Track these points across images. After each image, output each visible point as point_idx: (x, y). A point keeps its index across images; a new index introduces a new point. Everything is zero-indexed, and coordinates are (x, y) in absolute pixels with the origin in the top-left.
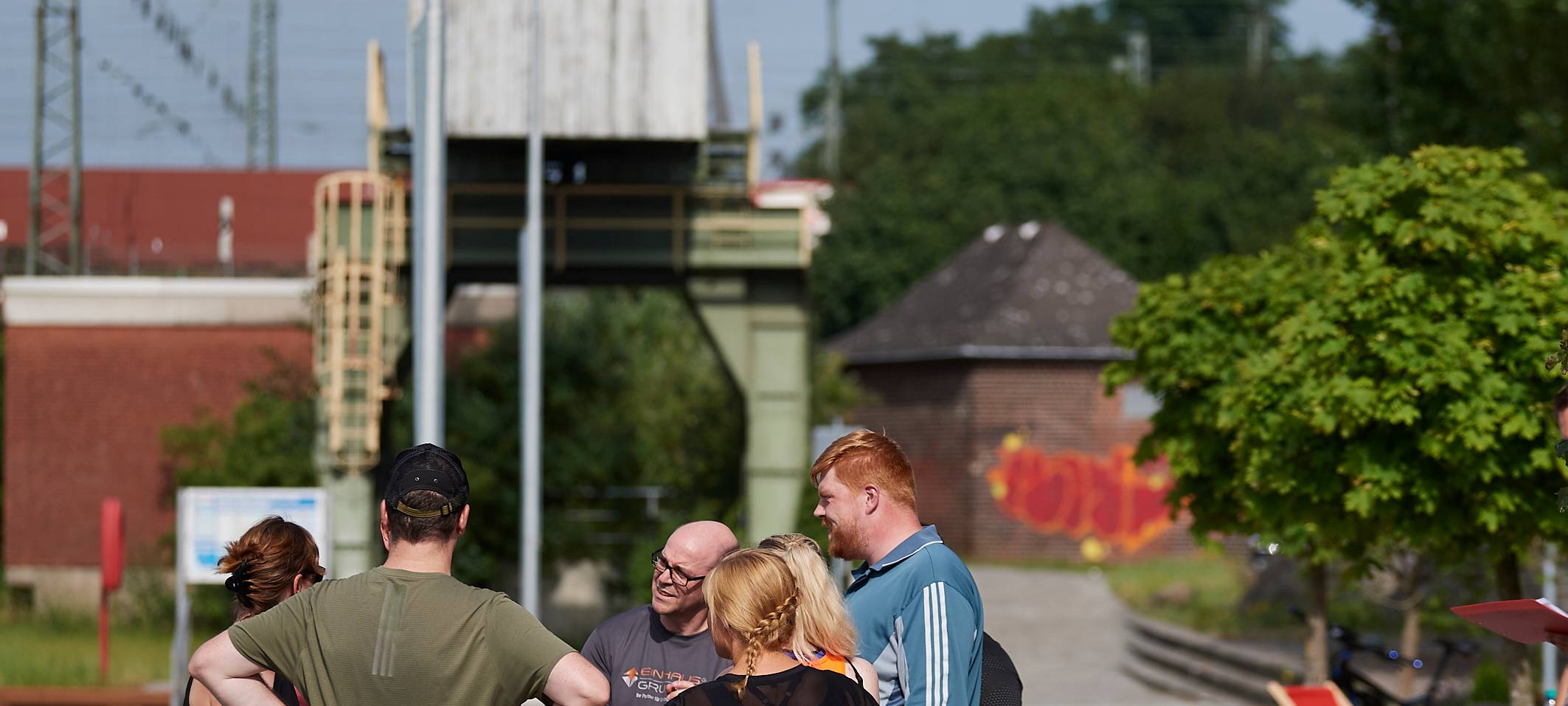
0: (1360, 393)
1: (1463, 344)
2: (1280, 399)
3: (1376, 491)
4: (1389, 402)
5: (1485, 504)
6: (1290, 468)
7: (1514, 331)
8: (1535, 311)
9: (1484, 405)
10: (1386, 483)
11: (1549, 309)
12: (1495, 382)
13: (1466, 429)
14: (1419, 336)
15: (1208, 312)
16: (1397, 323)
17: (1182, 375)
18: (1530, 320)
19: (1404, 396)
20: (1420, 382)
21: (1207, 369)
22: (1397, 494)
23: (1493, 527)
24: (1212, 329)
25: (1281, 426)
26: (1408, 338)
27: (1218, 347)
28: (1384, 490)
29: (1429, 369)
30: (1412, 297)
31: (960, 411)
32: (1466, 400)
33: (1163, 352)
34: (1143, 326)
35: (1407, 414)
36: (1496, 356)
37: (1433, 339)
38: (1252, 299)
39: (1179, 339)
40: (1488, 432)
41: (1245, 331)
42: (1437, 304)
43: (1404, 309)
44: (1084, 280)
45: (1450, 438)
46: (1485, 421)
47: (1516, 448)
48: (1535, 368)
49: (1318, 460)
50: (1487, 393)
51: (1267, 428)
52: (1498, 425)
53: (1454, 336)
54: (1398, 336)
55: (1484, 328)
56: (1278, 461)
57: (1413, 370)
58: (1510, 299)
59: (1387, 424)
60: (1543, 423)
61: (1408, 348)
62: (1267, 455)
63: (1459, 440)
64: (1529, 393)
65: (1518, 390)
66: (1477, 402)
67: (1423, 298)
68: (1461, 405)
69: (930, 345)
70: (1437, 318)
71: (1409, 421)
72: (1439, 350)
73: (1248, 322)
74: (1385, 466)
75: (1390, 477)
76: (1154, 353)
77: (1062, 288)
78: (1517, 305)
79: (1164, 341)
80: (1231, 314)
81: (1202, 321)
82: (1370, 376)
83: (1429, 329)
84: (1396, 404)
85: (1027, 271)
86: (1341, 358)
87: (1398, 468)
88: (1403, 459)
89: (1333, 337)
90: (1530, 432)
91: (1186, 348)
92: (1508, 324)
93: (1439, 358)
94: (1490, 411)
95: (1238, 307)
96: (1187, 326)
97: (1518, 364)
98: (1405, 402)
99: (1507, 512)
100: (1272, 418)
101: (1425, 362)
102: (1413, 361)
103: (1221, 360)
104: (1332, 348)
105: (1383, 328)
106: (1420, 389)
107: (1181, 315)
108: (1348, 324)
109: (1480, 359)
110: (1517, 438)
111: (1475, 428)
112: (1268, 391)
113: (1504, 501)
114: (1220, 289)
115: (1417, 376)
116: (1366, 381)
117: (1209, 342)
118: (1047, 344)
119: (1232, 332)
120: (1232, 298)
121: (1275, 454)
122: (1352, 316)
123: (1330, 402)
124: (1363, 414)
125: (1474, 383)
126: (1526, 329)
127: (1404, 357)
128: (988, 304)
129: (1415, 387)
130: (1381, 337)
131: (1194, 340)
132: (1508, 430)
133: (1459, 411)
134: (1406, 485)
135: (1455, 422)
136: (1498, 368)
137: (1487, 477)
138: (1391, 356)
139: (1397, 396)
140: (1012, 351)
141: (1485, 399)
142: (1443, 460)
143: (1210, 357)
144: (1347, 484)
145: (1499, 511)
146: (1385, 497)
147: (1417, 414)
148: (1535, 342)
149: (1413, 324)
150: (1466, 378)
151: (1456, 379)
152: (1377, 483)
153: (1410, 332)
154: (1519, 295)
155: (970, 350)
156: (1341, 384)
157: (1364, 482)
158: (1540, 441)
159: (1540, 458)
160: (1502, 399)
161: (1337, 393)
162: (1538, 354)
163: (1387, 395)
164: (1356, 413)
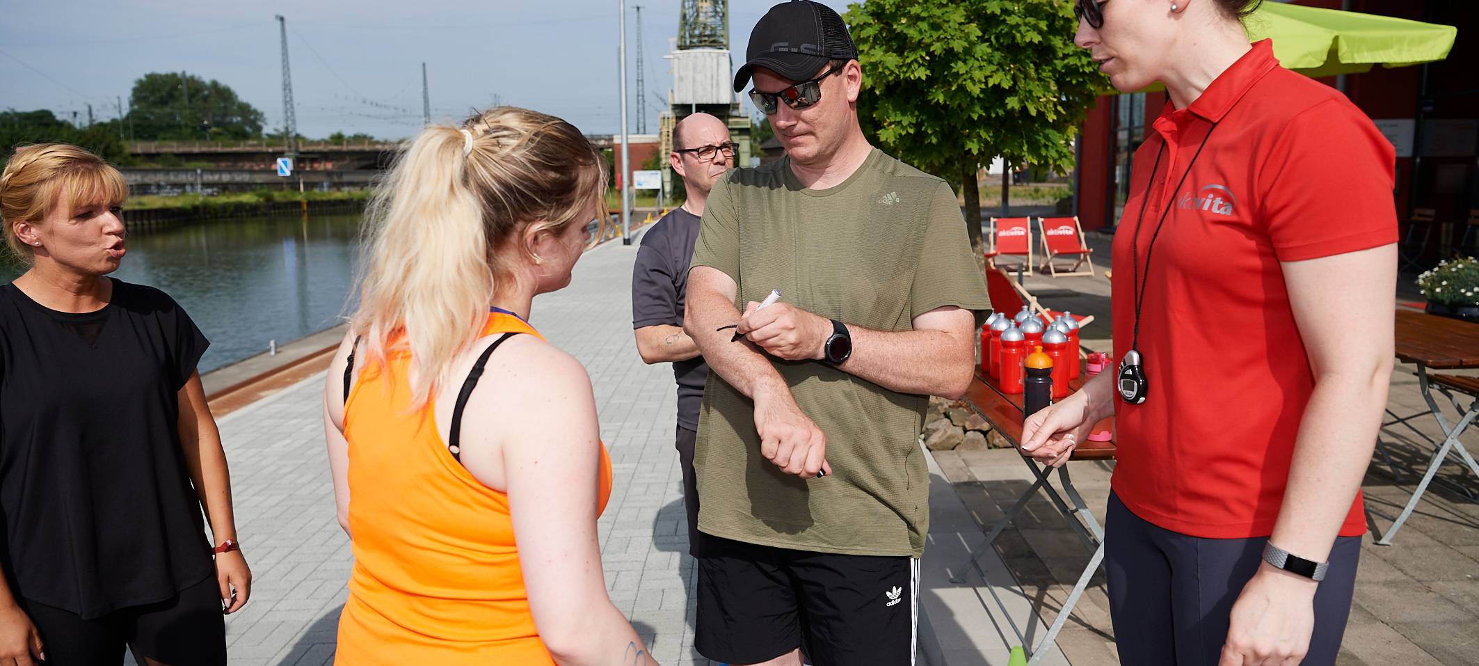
4: (909, 65)
5: (969, 137)
7: (998, 12)
9: (976, 64)
10: (905, 124)
12: (982, 49)
13: (965, 80)
14: (930, 17)
19: (920, 61)
20: (932, 49)
22: (912, 131)
23: (975, 152)
26: (923, 19)
28: (903, 128)
29: (939, 39)
32: (965, 62)
35: (922, 73)
36: (983, 30)
40: (980, 82)
45: (954, 88)
46: (978, 75)
47: (996, 94)
48: (1014, 37)
50: (978, 55)
52: (986, 78)
57: (927, 41)
59: (907, 80)
60: (1014, 78)
61: (924, 26)
63: (962, 88)
64: (1005, 57)
65: (998, 56)
66: (971, 62)
68: (960, 63)
71: (924, 78)
72: (945, 26)
74: (904, 114)
75: (907, 120)
82: (894, 52)
83: (938, 12)
84: (915, 66)
87: (912, 115)
88: (916, 107)
89: (870, 25)
90: (1006, 85)
93: (945, 32)
94: (981, 68)
97: (997, 38)
98: (920, 65)
99: (986, 142)
101: (935, 35)
102: (928, 34)
106: (932, 55)
109: (974, 30)
110: (997, 87)
111: (971, 78)
115: (931, 44)
124: (892, 72)
125: (968, 52)
126: (1005, 11)
127: (920, 32)
129: (928, 53)
130: (904, 20)
132: (991, 83)
133: (960, 67)
134: (918, 126)
135: (957, 75)
136: (982, 39)
137: (975, 117)
138: (912, 33)
139: (916, 60)
141: (977, 60)
142: (945, 106)
145: (979, 141)
146: (904, 133)
147: (928, 72)
148: (1013, 20)
149: (927, 9)
150: (966, 45)
151: (958, 45)
152: (900, 122)
153: (924, 14)
157: (890, 124)
158: (1012, 91)
159: (1013, 103)
160: (989, 61)
162: (1018, 25)
163: (908, 61)
164: (887, 72)
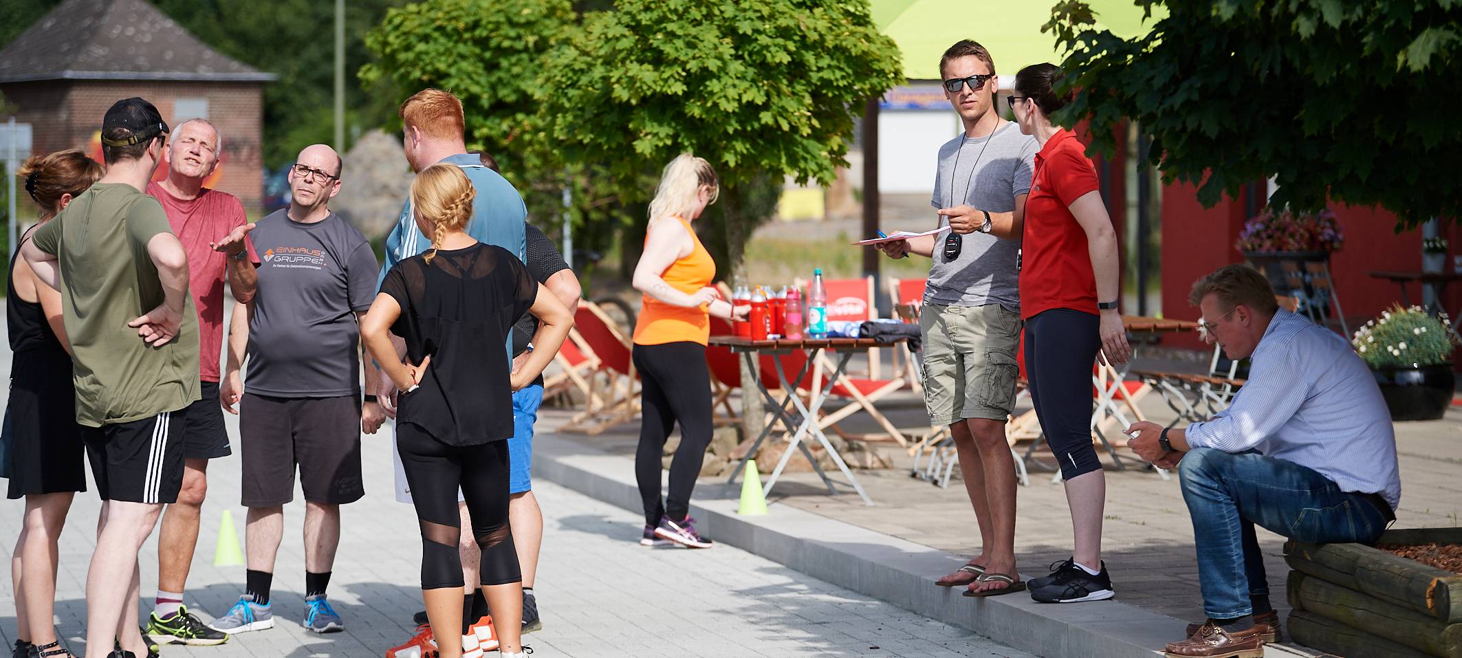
0: (646, 75)
1: (716, 41)
2: (579, 80)
3: (655, 141)
4: (666, 80)
5: (725, 149)
6: (589, 126)
7: (749, 32)
8: (762, 18)
9: (730, 82)
10: (662, 135)
11: (772, 17)
12: (736, 67)
13: (720, 98)
14: (686, 35)
15: (440, 29)
16: (671, 27)
17: (424, 72)
18: (759, 25)
19: (677, 76)
20: (688, 67)
21: (442, 66)
22: (669, 142)
23: (732, 164)
24: (442, 40)
25: (581, 97)
26: (679, 37)
27: (448, 52)
28: (661, 139)
29: (694, 58)
30: (681, 9)
31: (63, 116)
32: (719, 78)
33: (410, 55)
34: (391, 39)
35: (679, 88)
36: (736, 48)
37: (695, 37)
38: (470, 19)
39: (421, 47)
40: (734, 99)
41: (465, 42)
42: (695, 14)
43: (675, 18)
44: (145, 26)
45: (709, 104)
46: (732, 93)
47: (750, 110)
48: (765, 57)
49: (607, 120)
50: (732, 74)
51: (569, 100)
52: (740, 95)
53: (709, 35)
54: (672, 35)
55: (729, 30)
56: (580, 122)
57: (683, 58)
58: (745, 10)
59: (665, 95)
60: (768, 94)
61: (679, 43)
62: (570, 118)
63: (716, 105)
64: (758, 74)
65: (751, 72)
66: (725, 79)
67: (686, 10)
68: (715, 81)
69: (39, 70)
70: (696, 23)
71: (680, 93)
72: (700, 45)
73: (467, 35)
74: (661, 124)
75: (665, 131)
76: (402, 56)
77: (130, 31)
78: (750, 14)
79: (408, 48)
80: (456, 30)
81: (436, 35)
82: (650, 63)
83: (693, 31)
84: (671, 81)
85: (106, 20)
86: (630, 51)
87: (669, 125)
88: (673, 119)
89: (624, 36)
90: (760, 100)
91: (427, 53)
92: (745, 27)
93: (700, 50)
94: (734, 86)
95: (461, 25)
96: (425, 38)
97: (750, 55)
98: (676, 80)
99: (742, 155)
100: (572, 92)
101: (691, 53)
102: (684, 52)
103: (450, 60)
104: (625, 44)
105: (660, 30)
106: (688, 71)
107: (420, 31)
108: (636, 27)
109: (727, 48)
110: (751, 104)
111: (725, 97)
112: (570, 74)
113: (740, 146)
114: (448, 13)
115: (687, 62)
116: (646, 66)
117: (442, 49)
118: (121, 70)
119: (456, 42)
120: (456, 18)
121: (575, 117)
122: (639, 22)
123: (624, 80)
124: (650, 88)
125: (723, 69)
126: (756, 31)
127: (676, 49)
128: (80, 44)
129: (684, 70)
130: (660, 36)
131: (431, 47)
132: (745, 100)
133: (714, 85)
134: (675, 137)
135: (712, 93)
136: (737, 57)
137: (731, 130)
138: (667, 49)
139: (672, 76)
140: (98, 75)
141: (731, 77)
142: (701, 119)
143: (443, 58)
144: (634, 136)
145: (736, 153)
146: (661, 144)
147: (685, 88)
148: (763, 40)
149: (682, 27)
150: (719, 63)
151: (713, 65)
152: (656, 134)
153: (680, 32)
154: (751, 8)
155: (69, 74)
156: (634, 69)
157: (646, 134)
158: (766, 106)
159: (766, 118)
160: (743, 78)
161: (630, 74)
162: (767, 47)
163: (665, 76)
164: (645, 87)
